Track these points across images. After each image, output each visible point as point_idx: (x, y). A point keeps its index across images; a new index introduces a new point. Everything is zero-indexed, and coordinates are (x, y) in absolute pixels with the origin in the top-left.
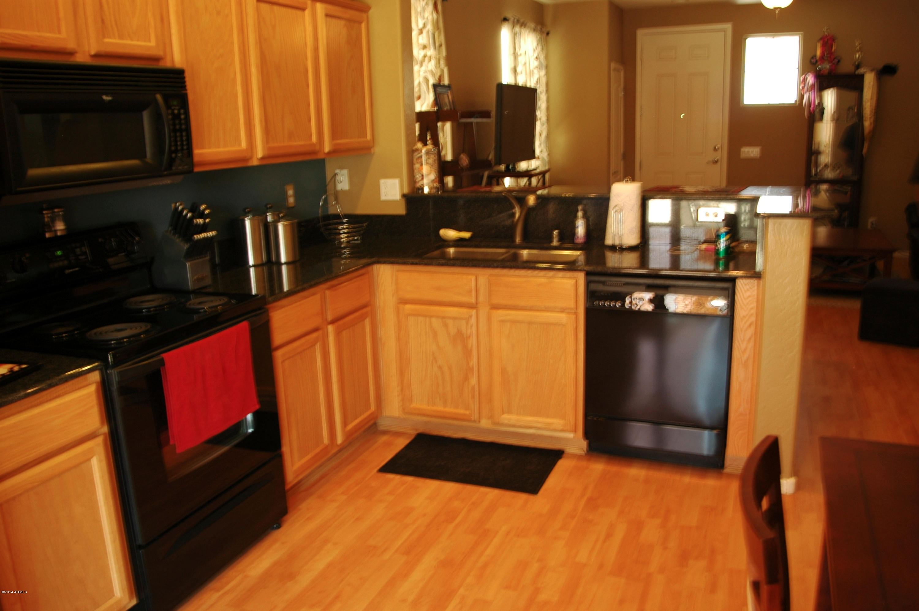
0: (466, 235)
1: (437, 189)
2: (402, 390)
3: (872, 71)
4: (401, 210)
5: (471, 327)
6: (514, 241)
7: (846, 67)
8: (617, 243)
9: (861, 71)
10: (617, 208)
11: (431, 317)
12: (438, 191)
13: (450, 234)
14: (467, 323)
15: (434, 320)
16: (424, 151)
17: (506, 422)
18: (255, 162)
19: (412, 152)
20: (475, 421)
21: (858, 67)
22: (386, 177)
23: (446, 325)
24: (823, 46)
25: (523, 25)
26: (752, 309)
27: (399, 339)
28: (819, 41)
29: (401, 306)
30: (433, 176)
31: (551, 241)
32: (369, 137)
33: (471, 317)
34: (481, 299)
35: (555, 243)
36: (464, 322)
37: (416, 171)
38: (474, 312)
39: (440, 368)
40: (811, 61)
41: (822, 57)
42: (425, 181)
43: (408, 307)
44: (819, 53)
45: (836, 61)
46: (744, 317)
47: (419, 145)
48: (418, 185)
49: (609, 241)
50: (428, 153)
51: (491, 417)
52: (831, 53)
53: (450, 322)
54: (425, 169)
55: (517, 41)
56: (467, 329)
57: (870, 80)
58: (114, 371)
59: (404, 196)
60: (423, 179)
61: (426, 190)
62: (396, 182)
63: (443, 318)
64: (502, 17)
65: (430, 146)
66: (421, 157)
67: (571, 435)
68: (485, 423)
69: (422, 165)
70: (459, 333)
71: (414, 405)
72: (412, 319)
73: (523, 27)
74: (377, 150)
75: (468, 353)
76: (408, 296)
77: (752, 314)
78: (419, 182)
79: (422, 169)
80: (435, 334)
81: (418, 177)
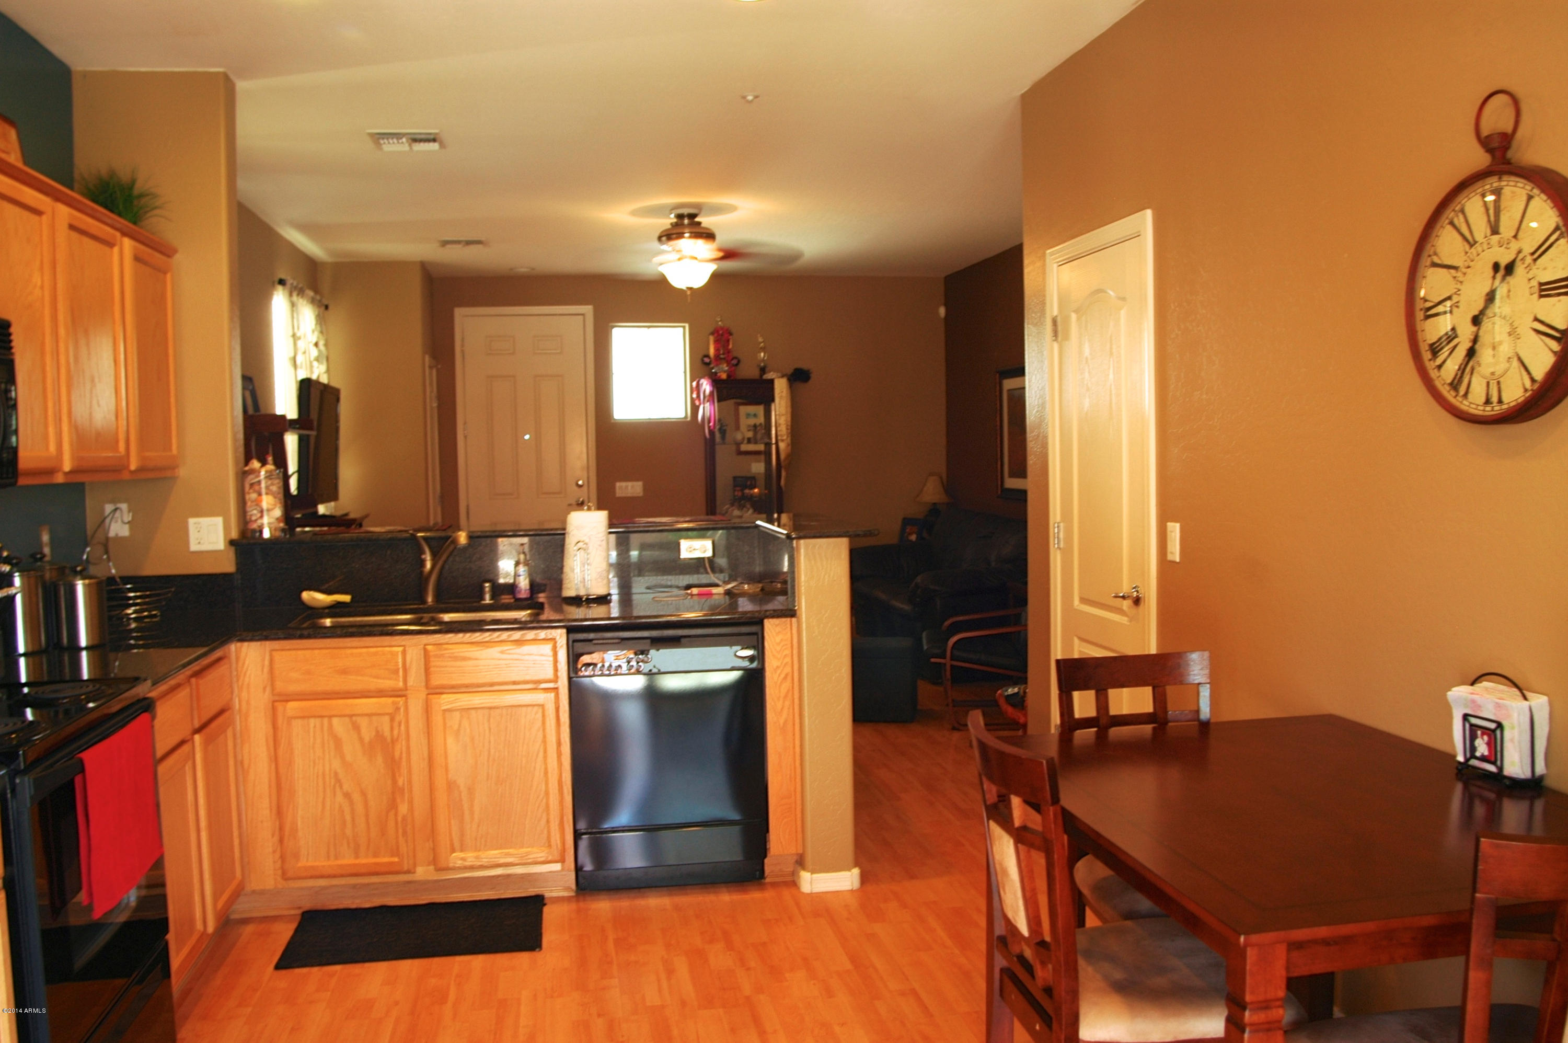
0: (346, 598)
1: (283, 530)
2: (281, 841)
3: (782, 377)
4: (228, 565)
5: (400, 724)
6: (424, 602)
7: (748, 371)
8: (582, 592)
9: (769, 376)
10: (580, 545)
11: (330, 717)
12: (285, 535)
13: (315, 597)
14: (392, 720)
15: (335, 721)
16: (263, 473)
17: (459, 863)
18: (60, 479)
19: (243, 475)
20: (408, 872)
21: (763, 370)
22: (199, 513)
23: (356, 728)
24: (717, 342)
25: (301, 292)
26: (785, 656)
27: (275, 759)
28: (712, 334)
29: (280, 707)
30: (278, 512)
31: (483, 599)
32: (175, 451)
33: (398, 709)
34: (410, 682)
35: (487, 600)
36: (387, 719)
37: (249, 504)
38: (401, 701)
39: (347, 795)
40: (703, 360)
41: (717, 357)
42: (266, 520)
43: (292, 705)
44: (712, 351)
45: (735, 362)
46: (778, 667)
47: (256, 464)
48: (254, 526)
49: (569, 592)
50: (269, 476)
51: (434, 861)
52: (729, 352)
53: (363, 722)
54: (267, 501)
55: (295, 315)
56: (392, 729)
57: (781, 387)
58: (29, 779)
59: (232, 543)
60: (262, 517)
61: (266, 534)
62: (219, 521)
63: (351, 716)
64: (277, 280)
65: (270, 467)
66: (259, 482)
67: (557, 867)
68: (423, 872)
69: (260, 494)
70: (379, 736)
71: (303, 863)
72: (297, 725)
73: (300, 297)
74: (182, 472)
75: (393, 765)
76: (293, 688)
77: (786, 664)
78: (256, 520)
79: (261, 501)
80: (338, 743)
81: (254, 513)
